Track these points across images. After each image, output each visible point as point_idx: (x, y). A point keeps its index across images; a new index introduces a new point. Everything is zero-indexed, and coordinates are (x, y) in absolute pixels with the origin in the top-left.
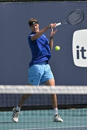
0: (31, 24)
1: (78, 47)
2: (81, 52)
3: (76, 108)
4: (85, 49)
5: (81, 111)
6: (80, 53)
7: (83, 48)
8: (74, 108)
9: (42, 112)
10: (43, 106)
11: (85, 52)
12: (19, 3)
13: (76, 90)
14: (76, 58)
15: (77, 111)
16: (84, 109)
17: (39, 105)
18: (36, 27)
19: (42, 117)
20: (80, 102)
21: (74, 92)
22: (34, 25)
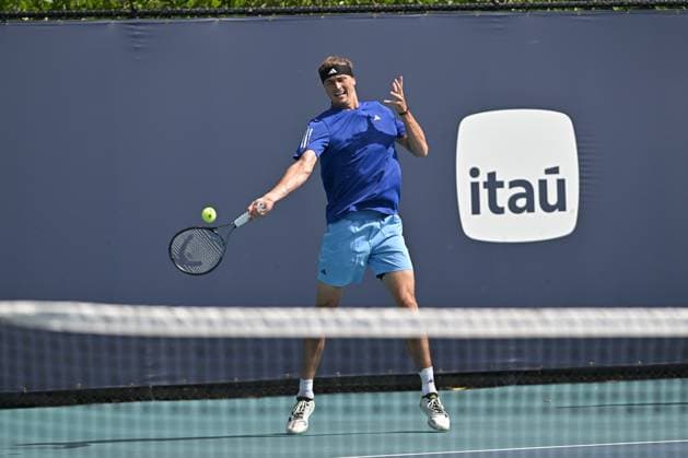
0: (324, 73)
1: (475, 172)
2: (486, 190)
3: (469, 387)
4: (498, 179)
5: (490, 397)
6: (484, 194)
7: (492, 176)
8: (461, 386)
9: (354, 399)
10: (353, 379)
11: (498, 190)
12: (267, 20)
13: (470, 322)
14: (470, 211)
15: (476, 396)
16: (497, 390)
17: (339, 374)
18: (339, 85)
19: (354, 418)
20: (482, 365)
21: (465, 331)
22: (332, 78)
